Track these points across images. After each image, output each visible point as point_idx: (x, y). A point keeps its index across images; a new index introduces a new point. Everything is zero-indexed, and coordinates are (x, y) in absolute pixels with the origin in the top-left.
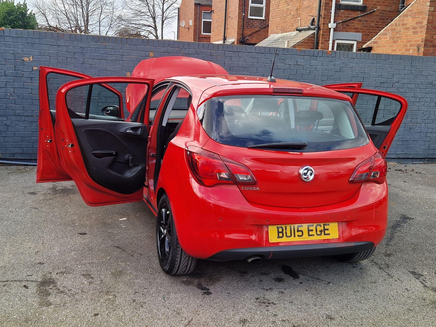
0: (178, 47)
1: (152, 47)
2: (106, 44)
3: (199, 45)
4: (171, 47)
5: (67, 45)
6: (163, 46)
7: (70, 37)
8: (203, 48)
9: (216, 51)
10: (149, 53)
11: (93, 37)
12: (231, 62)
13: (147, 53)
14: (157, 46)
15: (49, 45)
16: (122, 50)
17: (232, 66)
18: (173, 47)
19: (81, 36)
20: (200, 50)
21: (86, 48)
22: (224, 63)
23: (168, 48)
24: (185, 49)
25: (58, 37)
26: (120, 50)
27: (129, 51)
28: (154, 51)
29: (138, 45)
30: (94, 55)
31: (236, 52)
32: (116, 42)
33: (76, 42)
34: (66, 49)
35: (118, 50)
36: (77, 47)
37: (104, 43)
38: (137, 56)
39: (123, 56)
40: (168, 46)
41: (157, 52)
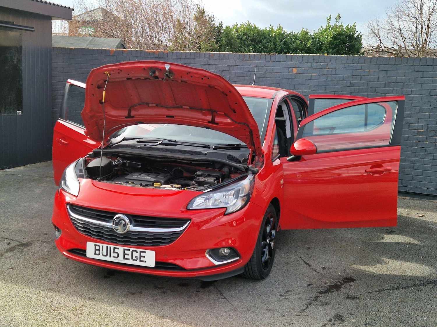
0: (323, 62)
1: (296, 63)
2: (251, 61)
3: (348, 58)
4: (316, 62)
5: (216, 63)
6: (307, 61)
7: (219, 56)
8: (353, 62)
9: (368, 65)
10: (292, 69)
11: (239, 55)
12: (388, 76)
13: (291, 69)
14: (300, 61)
15: (201, 65)
16: (266, 67)
17: (387, 81)
18: (318, 61)
19: (229, 55)
20: (348, 64)
21: (232, 66)
22: (378, 78)
23: (313, 63)
24: (332, 63)
25: (209, 57)
26: (263, 67)
27: (272, 67)
28: (298, 67)
29: (282, 62)
30: (239, 72)
31: (394, 65)
32: (260, 59)
33: (224, 60)
34: (216, 67)
35: (261, 67)
36: (225, 66)
37: (249, 60)
38: (280, 73)
39: (266, 73)
40: (313, 61)
41: (301, 68)
